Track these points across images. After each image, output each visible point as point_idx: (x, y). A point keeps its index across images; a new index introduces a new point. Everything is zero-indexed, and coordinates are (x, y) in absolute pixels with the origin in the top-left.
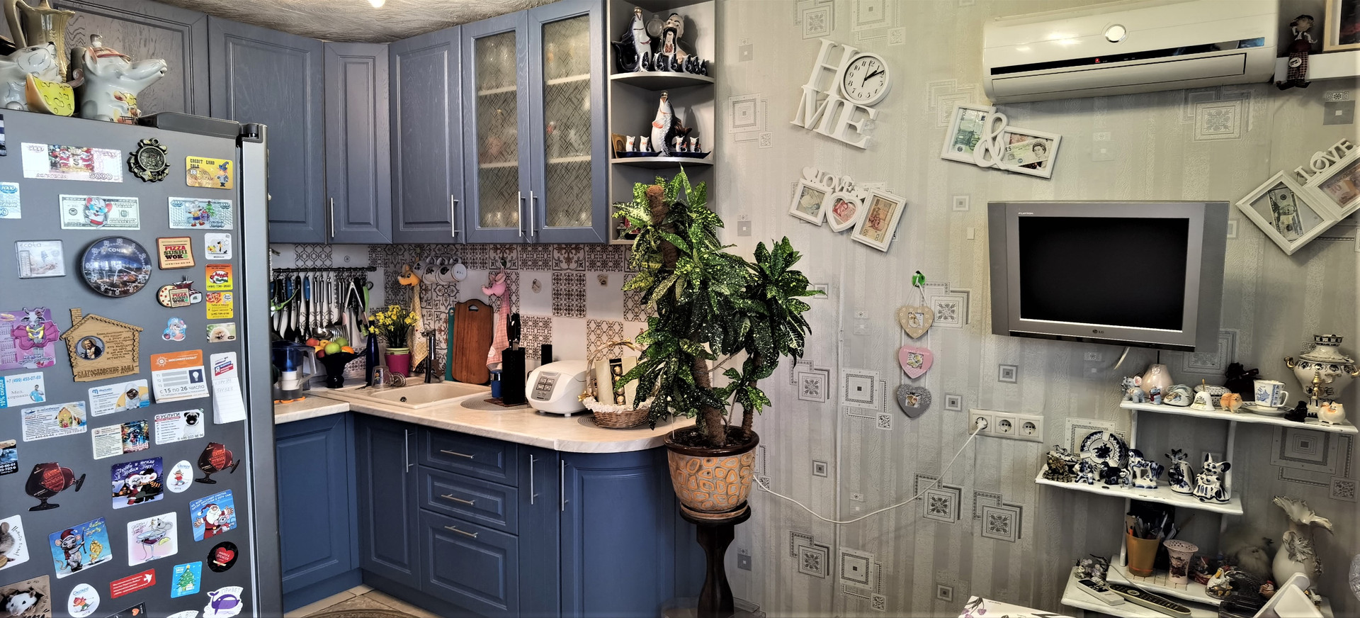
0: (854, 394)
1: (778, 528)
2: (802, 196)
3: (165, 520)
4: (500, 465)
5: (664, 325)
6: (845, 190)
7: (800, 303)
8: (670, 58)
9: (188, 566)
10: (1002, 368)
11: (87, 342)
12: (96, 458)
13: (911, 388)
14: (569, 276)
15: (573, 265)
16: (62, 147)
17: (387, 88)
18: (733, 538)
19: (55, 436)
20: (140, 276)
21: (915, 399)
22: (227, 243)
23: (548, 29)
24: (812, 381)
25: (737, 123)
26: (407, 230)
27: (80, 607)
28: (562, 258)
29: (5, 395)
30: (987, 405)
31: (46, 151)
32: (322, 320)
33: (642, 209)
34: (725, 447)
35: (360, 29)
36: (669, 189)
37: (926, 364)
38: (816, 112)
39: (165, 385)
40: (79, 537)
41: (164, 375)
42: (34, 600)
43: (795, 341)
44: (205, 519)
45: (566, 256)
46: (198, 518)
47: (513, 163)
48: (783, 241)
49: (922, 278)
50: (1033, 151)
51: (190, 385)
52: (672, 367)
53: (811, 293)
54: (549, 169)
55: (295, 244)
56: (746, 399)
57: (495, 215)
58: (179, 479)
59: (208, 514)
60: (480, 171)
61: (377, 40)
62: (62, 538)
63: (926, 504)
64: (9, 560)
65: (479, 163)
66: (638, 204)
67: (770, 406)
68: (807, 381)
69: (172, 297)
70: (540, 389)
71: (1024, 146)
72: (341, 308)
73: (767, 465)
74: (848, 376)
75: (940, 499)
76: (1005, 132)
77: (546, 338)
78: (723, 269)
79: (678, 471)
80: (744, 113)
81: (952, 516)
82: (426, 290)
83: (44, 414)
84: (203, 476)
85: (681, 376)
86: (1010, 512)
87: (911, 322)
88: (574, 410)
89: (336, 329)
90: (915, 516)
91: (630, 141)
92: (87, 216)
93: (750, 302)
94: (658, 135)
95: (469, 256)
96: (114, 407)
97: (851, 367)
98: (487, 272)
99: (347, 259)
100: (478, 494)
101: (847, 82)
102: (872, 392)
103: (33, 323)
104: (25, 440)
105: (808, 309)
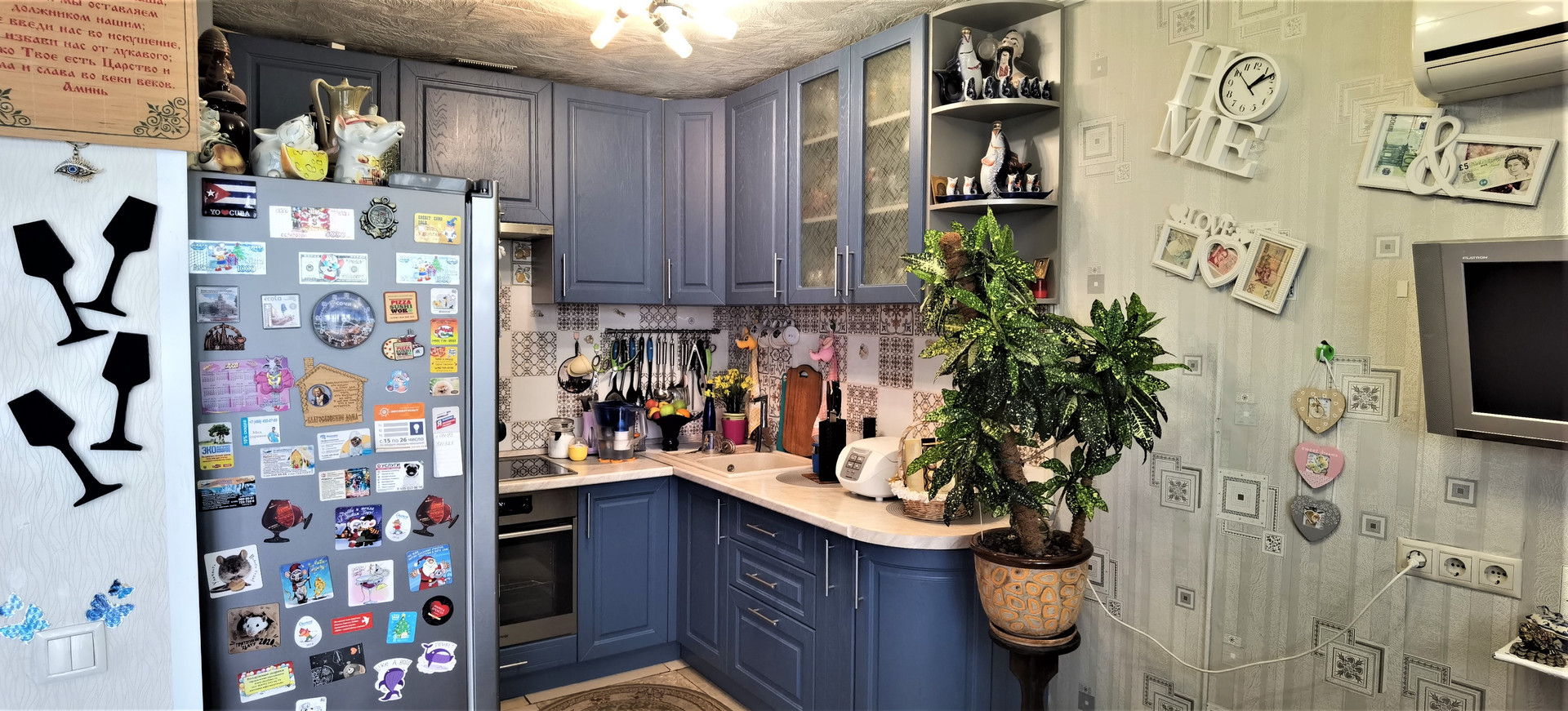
0: (1232, 503)
1: (1129, 667)
2: (1169, 241)
3: (382, 567)
4: (800, 547)
5: (965, 401)
6: (1223, 232)
7: (1154, 379)
8: (1002, 83)
9: (404, 615)
10: (1451, 482)
11: (317, 390)
12: (322, 499)
13: (1310, 501)
14: (896, 341)
15: (901, 329)
16: (303, 209)
17: (724, 144)
18: (1057, 672)
19: (287, 475)
20: (364, 329)
21: (1316, 517)
22: (453, 298)
23: (872, 65)
24: (1179, 483)
25: (1089, 154)
26: (737, 291)
27: (304, 638)
28: (889, 321)
29: (248, 435)
30: (1427, 534)
31: (290, 213)
32: (664, 381)
33: (936, 260)
34: (1042, 558)
35: (696, 84)
36: (970, 236)
37: (1336, 471)
38: (1186, 131)
39: (386, 435)
40: (305, 572)
41: (385, 425)
42: (265, 624)
43: (1141, 430)
44: (421, 571)
45: (894, 318)
46: (415, 568)
47: (833, 217)
48: (1132, 299)
49: (1330, 351)
50: (1506, 167)
51: (410, 437)
52: (971, 452)
53: (1166, 367)
54: (867, 221)
55: (640, 305)
56: (1074, 499)
57: (816, 274)
58: (397, 528)
59: (424, 566)
60: (803, 226)
61: (715, 95)
62: (291, 570)
63: (1330, 664)
64: (246, 585)
65: (802, 219)
66: (930, 255)
67: (1107, 511)
68: (1172, 483)
69: (396, 349)
70: (849, 467)
71: (1490, 161)
72: (683, 369)
73: (1119, 587)
74: (1226, 479)
75: (1351, 660)
76: (1459, 143)
77: (872, 410)
78: (1029, 333)
79: (983, 580)
80: (1097, 141)
81: (1370, 686)
82: (764, 354)
83: (279, 454)
84: (420, 527)
85: (980, 464)
86: (1465, 696)
87: (1313, 410)
88: (886, 494)
89: (677, 391)
90: (1314, 677)
91: (952, 182)
92: (321, 272)
93: (1076, 376)
94: (988, 175)
95: (802, 318)
96: (339, 452)
97: (1229, 467)
98: (818, 334)
99: (692, 321)
100: (780, 577)
101: (1224, 94)
102: (1258, 502)
103: (272, 370)
104: (262, 477)
105: (1166, 388)
